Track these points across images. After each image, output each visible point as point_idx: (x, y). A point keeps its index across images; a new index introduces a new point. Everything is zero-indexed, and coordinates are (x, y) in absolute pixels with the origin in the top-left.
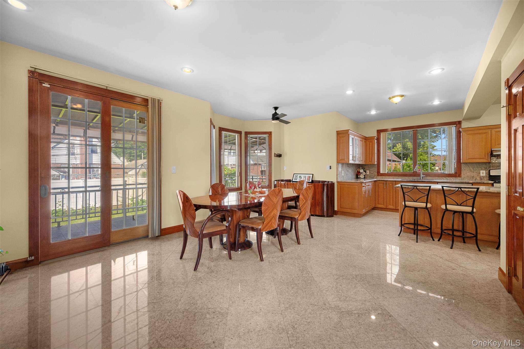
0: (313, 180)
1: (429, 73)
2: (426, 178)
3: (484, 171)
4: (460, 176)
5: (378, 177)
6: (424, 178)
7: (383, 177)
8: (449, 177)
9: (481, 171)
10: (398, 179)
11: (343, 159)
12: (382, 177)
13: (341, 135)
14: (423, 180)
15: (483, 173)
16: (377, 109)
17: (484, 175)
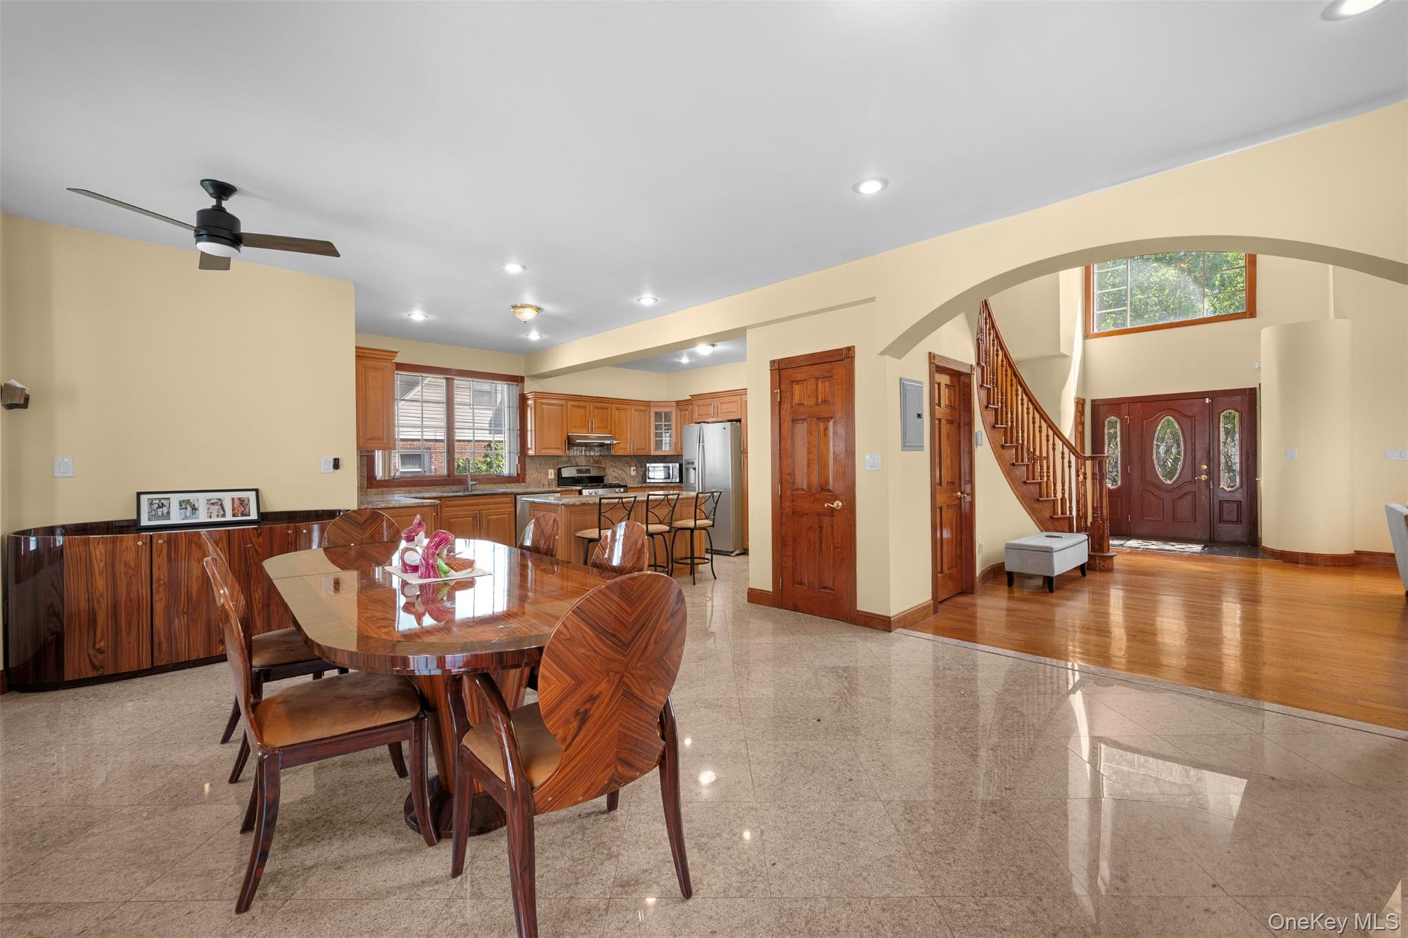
0: (262, 511)
1: (638, 300)
2: (478, 487)
3: (552, 471)
4: (524, 481)
5: (369, 490)
6: (474, 488)
7: (385, 489)
8: (509, 483)
9: (550, 471)
10: (420, 492)
11: (378, 439)
12: (380, 489)
13: (369, 363)
14: (473, 493)
15: (552, 474)
16: (428, 309)
17: (553, 477)
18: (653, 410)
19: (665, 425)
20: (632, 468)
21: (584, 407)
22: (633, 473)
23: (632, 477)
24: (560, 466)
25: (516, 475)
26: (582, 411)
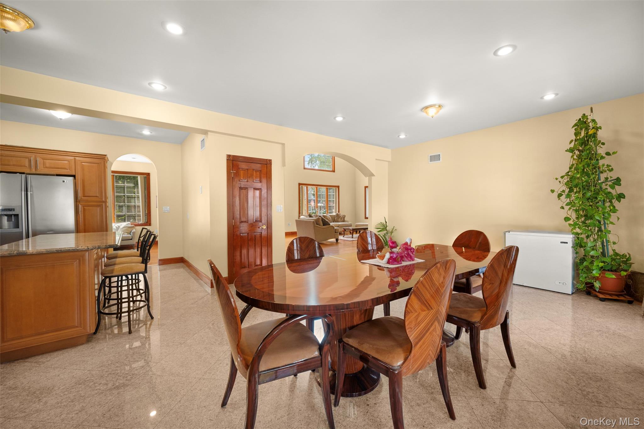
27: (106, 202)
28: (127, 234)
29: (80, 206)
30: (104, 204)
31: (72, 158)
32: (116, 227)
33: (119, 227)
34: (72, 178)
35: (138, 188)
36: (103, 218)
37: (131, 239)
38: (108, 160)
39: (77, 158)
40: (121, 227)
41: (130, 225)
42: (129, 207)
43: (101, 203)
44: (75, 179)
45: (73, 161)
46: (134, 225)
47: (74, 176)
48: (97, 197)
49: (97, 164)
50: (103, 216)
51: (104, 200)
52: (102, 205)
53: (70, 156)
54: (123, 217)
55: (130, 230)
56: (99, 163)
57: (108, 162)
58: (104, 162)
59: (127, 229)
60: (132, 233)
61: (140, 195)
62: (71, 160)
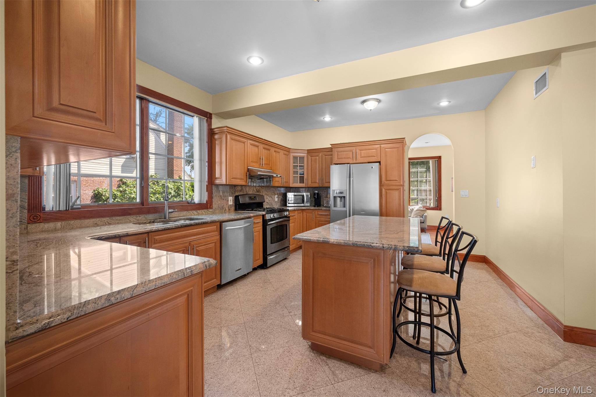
3: (232, 198)
4: (211, 207)
9: (230, 198)
15: (231, 200)
17: (231, 203)
18: (292, 155)
19: (300, 166)
20: (276, 196)
21: (257, 146)
22: (276, 200)
23: (276, 202)
24: (237, 194)
25: (205, 202)
26: (256, 149)
27: (404, 185)
28: (419, 217)
29: (383, 190)
30: (402, 188)
31: (379, 146)
32: (411, 209)
33: (413, 209)
34: (378, 164)
35: (430, 172)
36: (401, 202)
37: (423, 223)
38: (406, 144)
39: (382, 146)
40: (415, 210)
41: (422, 209)
42: (421, 191)
43: (399, 187)
44: (380, 164)
45: (379, 148)
46: (426, 208)
47: (380, 162)
48: (396, 180)
49: (397, 149)
50: (401, 200)
51: (402, 184)
52: (400, 188)
53: (376, 144)
54: (416, 201)
55: (422, 213)
56: (398, 148)
57: (406, 146)
58: (403, 145)
59: (420, 212)
60: (424, 217)
61: (431, 179)
62: (378, 147)
